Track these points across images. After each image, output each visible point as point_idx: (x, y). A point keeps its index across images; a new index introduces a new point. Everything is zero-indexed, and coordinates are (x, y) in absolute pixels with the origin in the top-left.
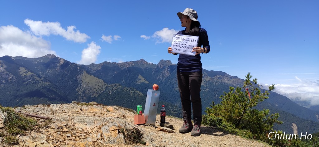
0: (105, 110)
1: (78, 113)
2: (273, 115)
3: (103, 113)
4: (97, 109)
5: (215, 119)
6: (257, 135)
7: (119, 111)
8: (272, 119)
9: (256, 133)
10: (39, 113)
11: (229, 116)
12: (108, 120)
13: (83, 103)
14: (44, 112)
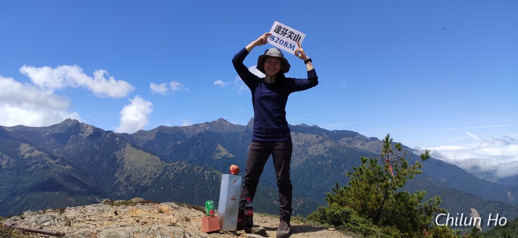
0: (156, 211)
1: (111, 219)
2: (432, 199)
3: (153, 216)
4: (143, 211)
5: (338, 212)
6: (407, 234)
7: (180, 210)
8: (431, 207)
9: (407, 230)
10: (46, 224)
11: (362, 206)
12: (156, 230)
13: (121, 201)
14: (54, 222)
